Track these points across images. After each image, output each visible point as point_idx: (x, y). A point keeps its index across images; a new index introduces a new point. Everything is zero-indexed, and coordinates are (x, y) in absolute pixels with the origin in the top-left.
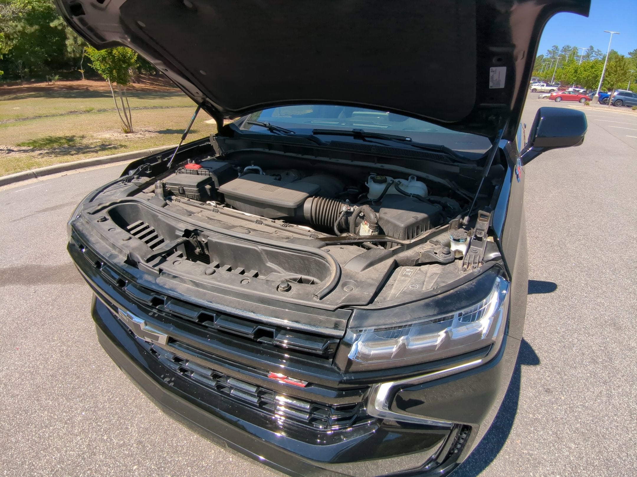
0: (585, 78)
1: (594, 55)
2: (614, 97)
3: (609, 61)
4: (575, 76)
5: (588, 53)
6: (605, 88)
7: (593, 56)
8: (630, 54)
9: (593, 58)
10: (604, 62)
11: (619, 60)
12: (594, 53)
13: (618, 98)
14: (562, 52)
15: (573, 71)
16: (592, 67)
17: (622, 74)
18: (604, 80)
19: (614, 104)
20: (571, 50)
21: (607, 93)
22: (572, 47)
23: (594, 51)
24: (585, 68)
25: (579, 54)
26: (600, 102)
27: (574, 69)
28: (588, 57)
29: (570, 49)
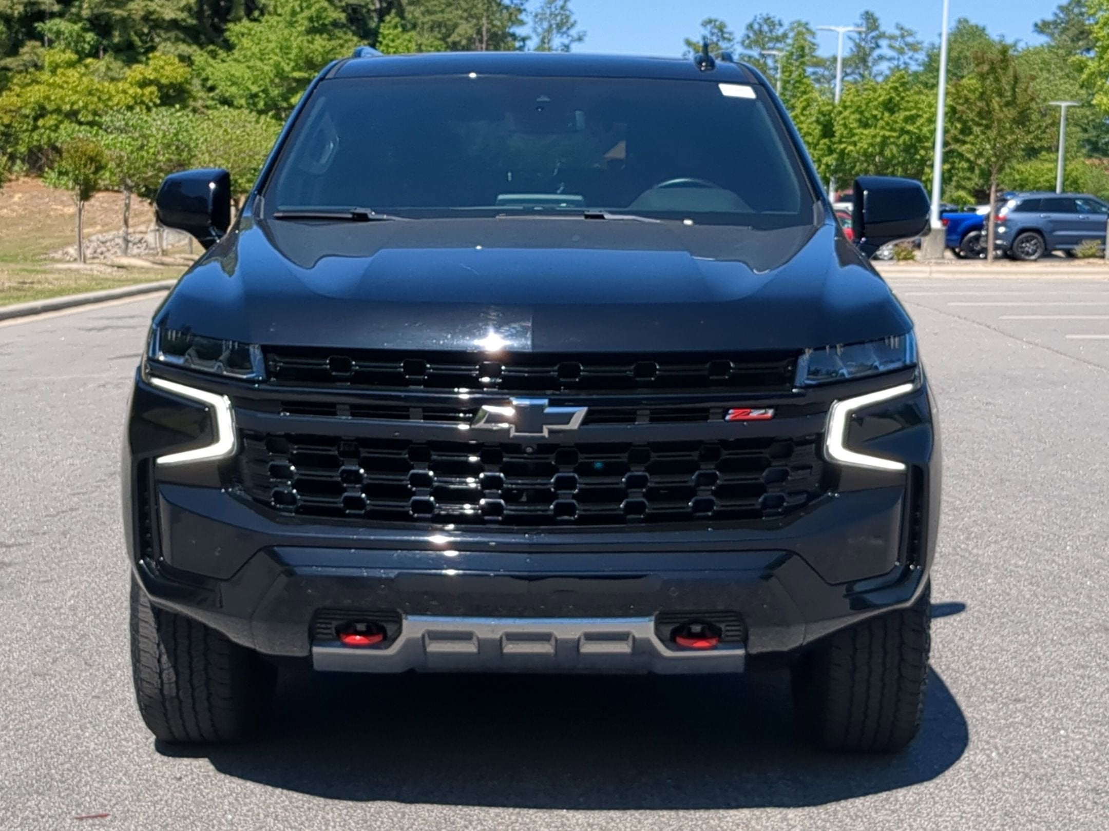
0: (872, 155)
1: (885, 50)
2: (1005, 222)
3: (954, 74)
4: (831, 151)
5: (858, 46)
6: (962, 193)
7: (881, 58)
8: (1042, 28)
9: (884, 67)
10: (937, 77)
11: (993, 69)
12: (884, 43)
13: (1020, 226)
14: (749, 47)
15: (817, 130)
16: (890, 107)
17: (1015, 121)
18: (947, 156)
19: (1010, 254)
20: (785, 36)
21: (974, 210)
22: (786, 25)
23: (882, 36)
24: (862, 113)
25: (822, 53)
26: (953, 250)
27: (818, 121)
28: (864, 61)
29: (780, 31)
